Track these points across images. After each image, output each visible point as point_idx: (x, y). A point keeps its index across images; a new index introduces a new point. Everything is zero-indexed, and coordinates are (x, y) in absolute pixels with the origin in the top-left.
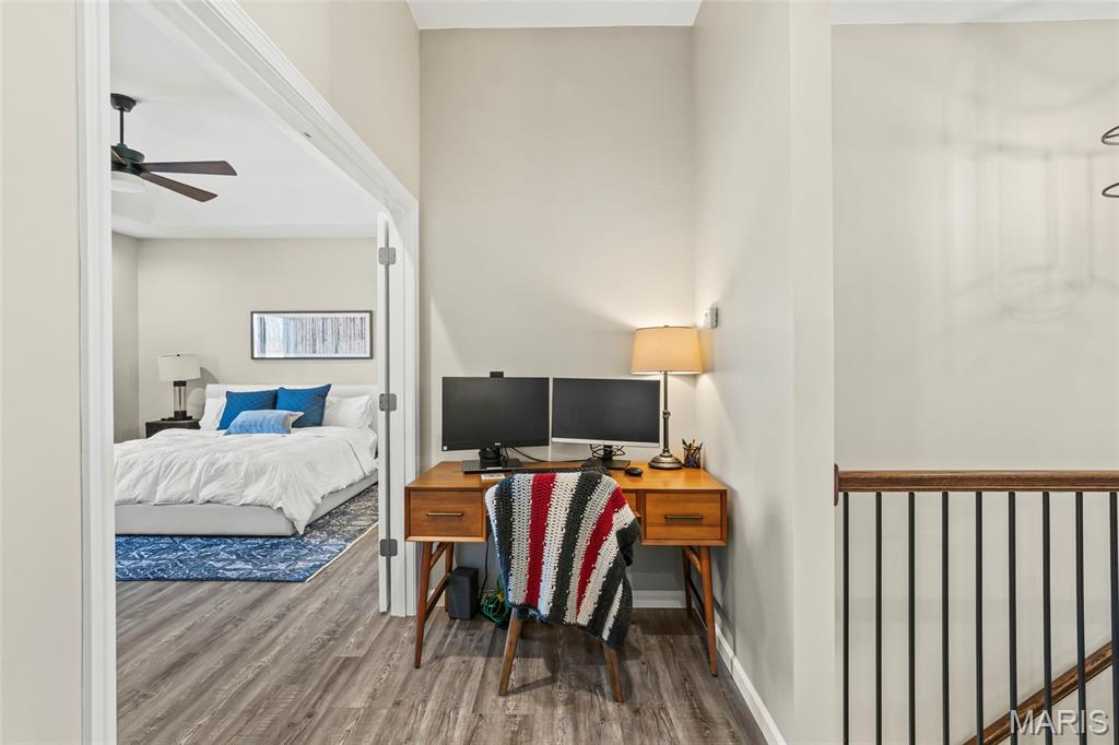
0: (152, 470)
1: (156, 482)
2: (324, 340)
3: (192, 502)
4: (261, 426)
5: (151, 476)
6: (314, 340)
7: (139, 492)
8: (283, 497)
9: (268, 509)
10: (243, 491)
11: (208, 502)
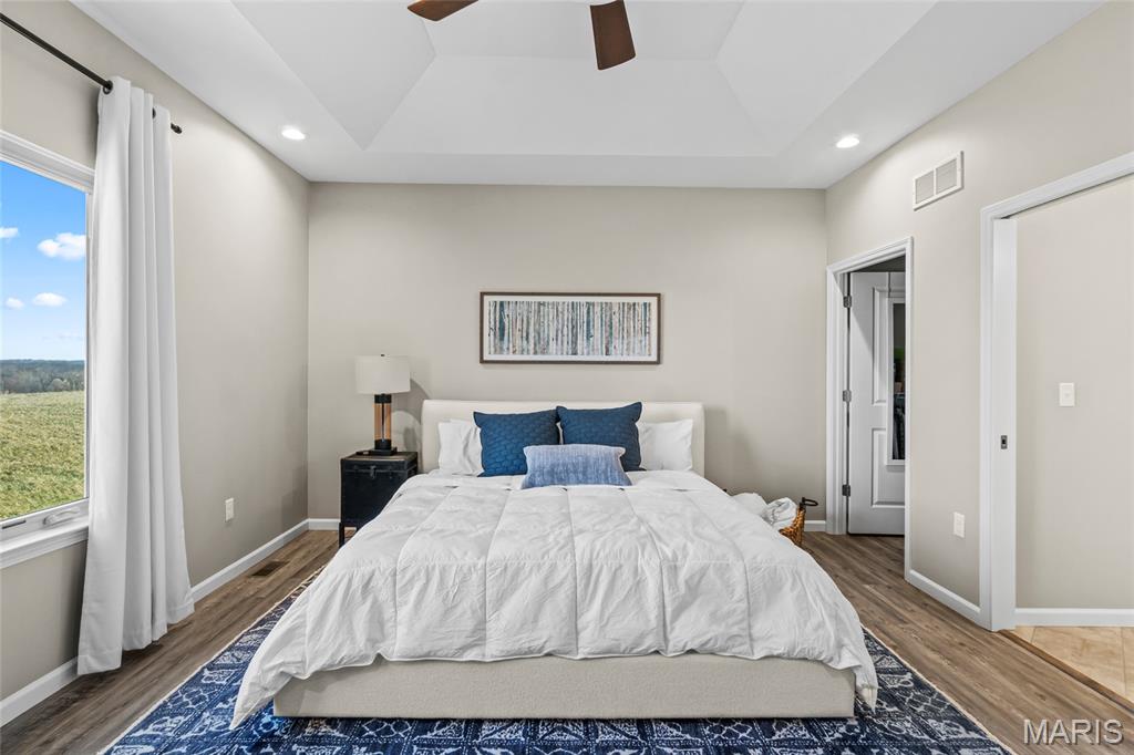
0: (562, 583)
1: (575, 612)
2: (589, 336)
3: (657, 652)
4: (584, 473)
5: (562, 597)
6: (575, 336)
7: (547, 633)
8: (846, 641)
9: (822, 668)
10: (750, 627)
11: (692, 651)
